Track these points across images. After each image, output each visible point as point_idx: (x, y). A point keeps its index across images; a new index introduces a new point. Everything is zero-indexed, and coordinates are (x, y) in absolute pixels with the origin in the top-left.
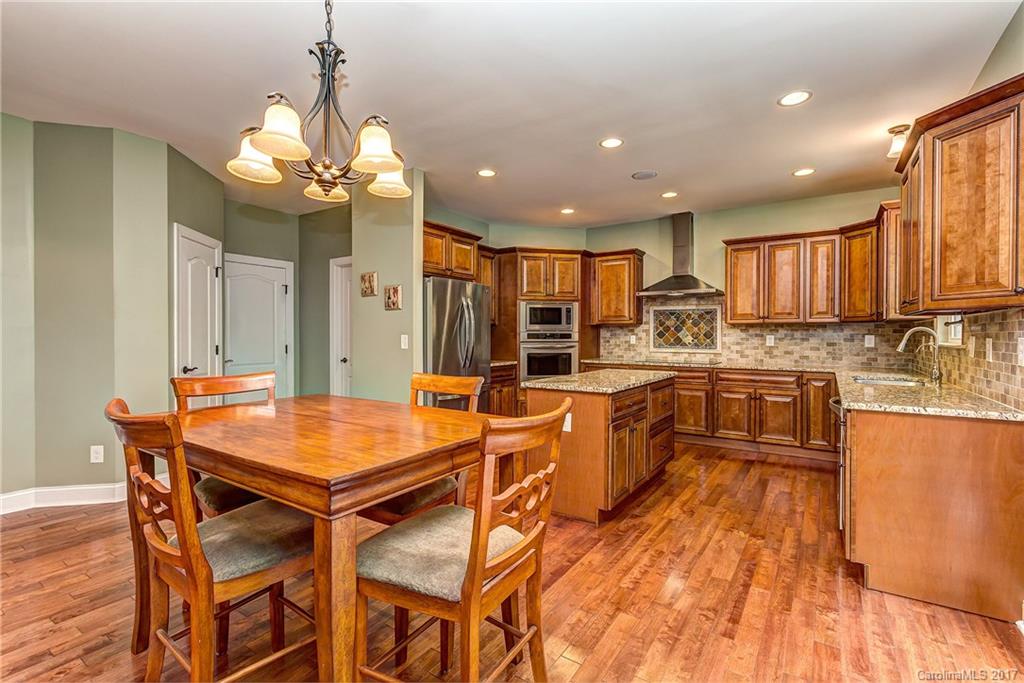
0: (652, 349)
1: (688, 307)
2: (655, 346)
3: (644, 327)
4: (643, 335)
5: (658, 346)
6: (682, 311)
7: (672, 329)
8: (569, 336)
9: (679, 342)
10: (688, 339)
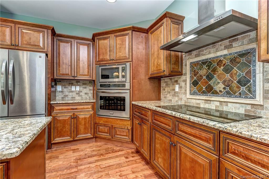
0: (188, 96)
1: (219, 54)
2: (191, 94)
3: (183, 77)
4: (183, 84)
5: (192, 93)
6: (212, 60)
7: (204, 77)
8: (124, 86)
9: (210, 90)
10: (220, 87)
